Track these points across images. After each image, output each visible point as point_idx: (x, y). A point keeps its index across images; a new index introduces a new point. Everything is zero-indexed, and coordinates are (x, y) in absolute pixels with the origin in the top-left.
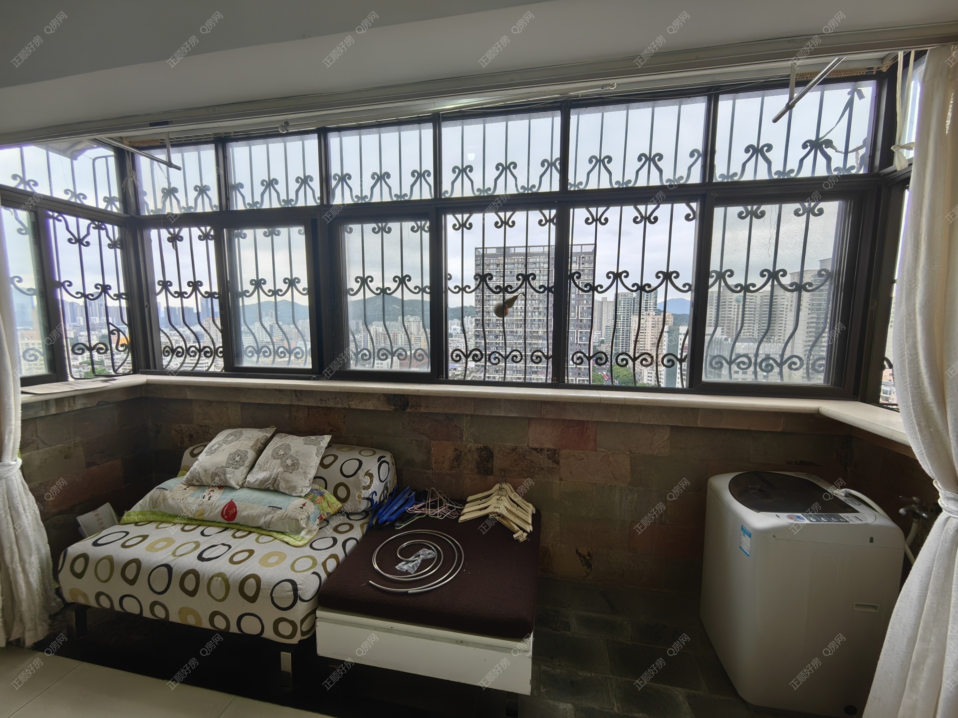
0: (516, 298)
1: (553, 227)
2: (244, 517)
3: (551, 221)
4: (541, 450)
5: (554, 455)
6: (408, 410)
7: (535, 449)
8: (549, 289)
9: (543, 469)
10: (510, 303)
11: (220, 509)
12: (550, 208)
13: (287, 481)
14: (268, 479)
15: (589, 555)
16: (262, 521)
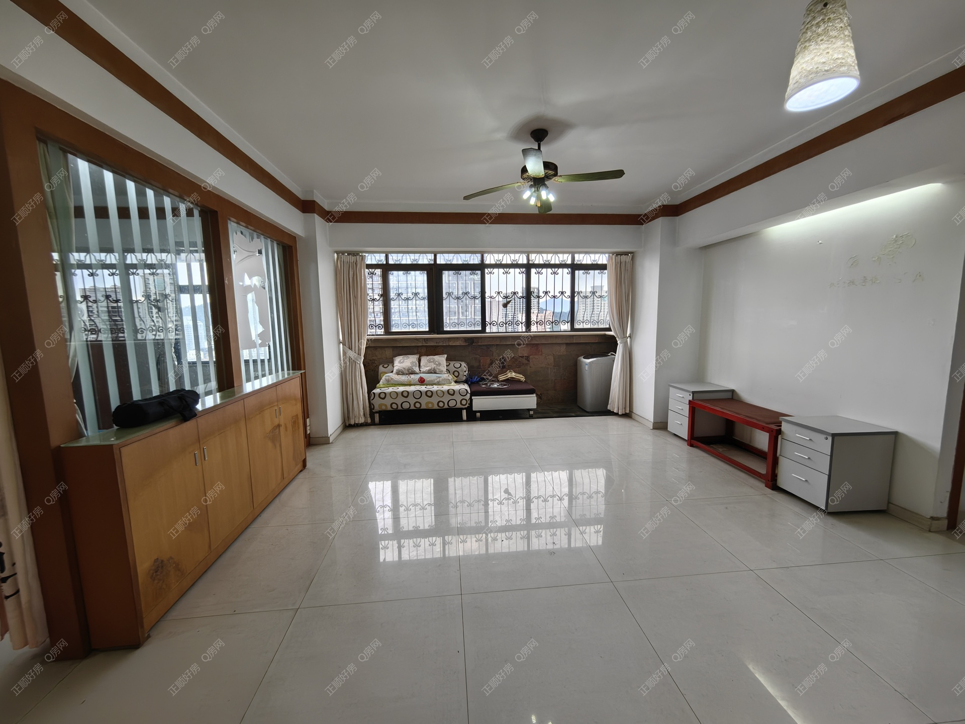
0: (511, 300)
1: (524, 275)
2: (428, 381)
3: (523, 272)
4: (523, 357)
5: (527, 358)
6: (474, 344)
7: (521, 357)
8: (523, 297)
9: (523, 364)
10: (508, 302)
11: (418, 379)
12: (523, 268)
13: (439, 369)
14: (431, 369)
15: (541, 394)
16: (436, 381)
